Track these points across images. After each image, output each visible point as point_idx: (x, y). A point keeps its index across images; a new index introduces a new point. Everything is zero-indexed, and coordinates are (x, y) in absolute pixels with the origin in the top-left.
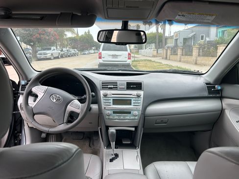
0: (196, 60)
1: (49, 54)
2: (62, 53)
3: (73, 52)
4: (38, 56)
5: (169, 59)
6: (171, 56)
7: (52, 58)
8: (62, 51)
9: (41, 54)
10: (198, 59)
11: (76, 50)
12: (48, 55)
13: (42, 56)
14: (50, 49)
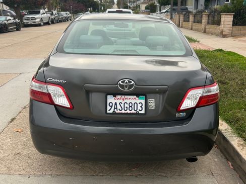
0: (205, 28)
1: (38, 18)
2: (53, 17)
3: (65, 15)
4: (25, 21)
5: (182, 27)
6: (184, 23)
7: (42, 24)
8: (52, 14)
9: (28, 19)
10: (207, 27)
11: (68, 12)
12: (37, 20)
13: (30, 22)
14: (39, 12)
